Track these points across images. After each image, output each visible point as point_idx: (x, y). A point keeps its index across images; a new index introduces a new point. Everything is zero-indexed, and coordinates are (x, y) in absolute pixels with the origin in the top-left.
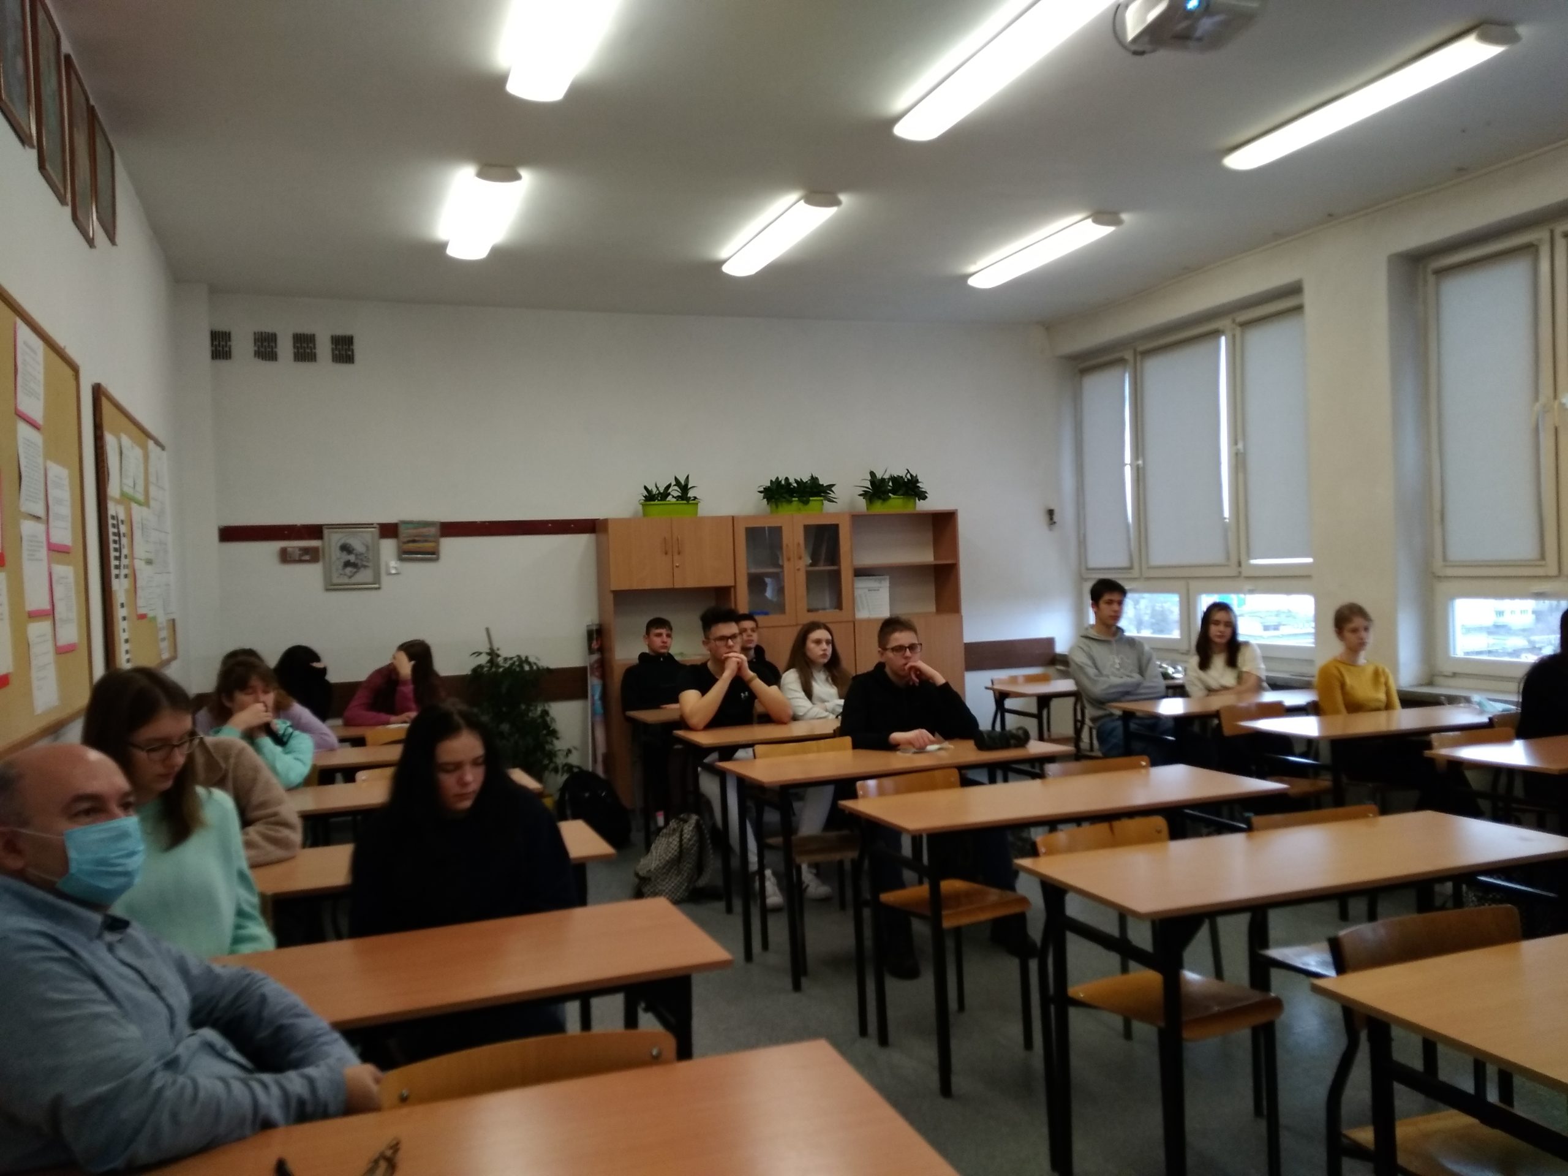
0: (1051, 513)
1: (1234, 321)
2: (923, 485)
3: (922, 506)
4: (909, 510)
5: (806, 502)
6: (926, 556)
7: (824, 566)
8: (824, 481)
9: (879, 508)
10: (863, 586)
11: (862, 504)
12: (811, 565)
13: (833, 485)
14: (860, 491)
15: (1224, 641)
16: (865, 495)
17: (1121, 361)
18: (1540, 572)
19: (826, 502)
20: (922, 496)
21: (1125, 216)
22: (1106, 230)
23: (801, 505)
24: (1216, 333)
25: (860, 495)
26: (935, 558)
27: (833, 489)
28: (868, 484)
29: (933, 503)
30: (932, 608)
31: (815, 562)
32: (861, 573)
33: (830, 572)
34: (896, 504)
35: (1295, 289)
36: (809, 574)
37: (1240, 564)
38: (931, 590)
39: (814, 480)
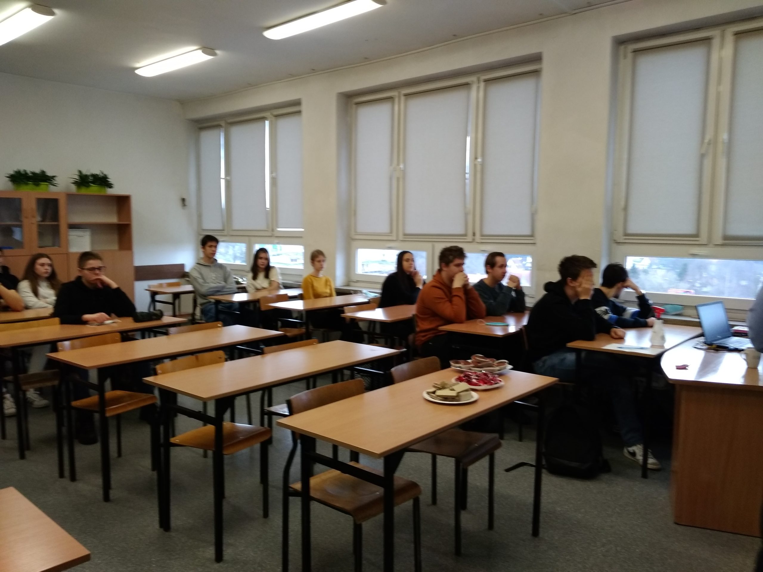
0: (183, 200)
1: (272, 114)
2: (111, 180)
3: (110, 191)
4: (102, 193)
5: (37, 185)
6: (113, 219)
7: (49, 222)
8: (49, 173)
9: (84, 191)
10: (74, 234)
11: (73, 189)
12: (42, 221)
13: (54, 176)
14: (72, 180)
15: (263, 267)
16: (76, 183)
17: (219, 126)
18: (390, 238)
19: (52, 186)
20: (110, 186)
21: (218, 52)
22: (208, 58)
23: (34, 187)
24: (264, 119)
25: (73, 183)
26: (120, 220)
27: (54, 178)
28: (77, 177)
29: (117, 190)
30: (116, 247)
31: (43, 221)
32: (73, 227)
33: (52, 225)
34: (94, 190)
35: (298, 103)
36: (40, 226)
37: (273, 230)
38: (115, 237)
39: (43, 172)
